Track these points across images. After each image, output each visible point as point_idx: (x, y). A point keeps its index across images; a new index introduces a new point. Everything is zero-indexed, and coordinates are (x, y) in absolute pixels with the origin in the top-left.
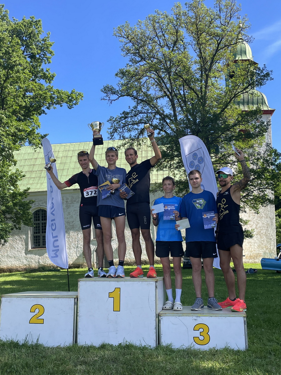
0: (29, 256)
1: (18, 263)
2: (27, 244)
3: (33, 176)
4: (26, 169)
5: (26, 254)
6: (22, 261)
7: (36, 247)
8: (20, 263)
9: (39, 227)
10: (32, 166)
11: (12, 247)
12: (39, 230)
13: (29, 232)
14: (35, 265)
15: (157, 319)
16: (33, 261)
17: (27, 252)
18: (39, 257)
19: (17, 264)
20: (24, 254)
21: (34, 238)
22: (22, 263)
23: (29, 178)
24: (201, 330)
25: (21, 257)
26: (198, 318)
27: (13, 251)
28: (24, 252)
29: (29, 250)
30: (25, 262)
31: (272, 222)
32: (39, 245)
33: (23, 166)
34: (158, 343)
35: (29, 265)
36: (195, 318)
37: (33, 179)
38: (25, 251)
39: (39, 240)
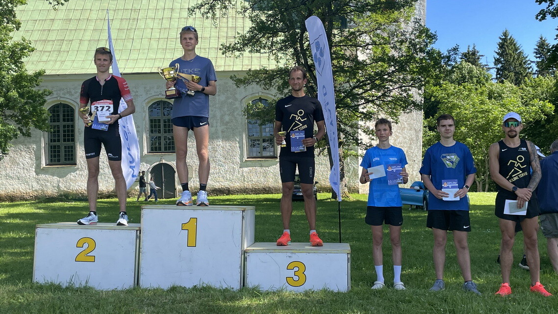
0: (42, 176)
1: (24, 188)
2: (38, 158)
3: (49, 48)
4: (35, 36)
5: (37, 174)
6: (30, 184)
7: (53, 163)
8: (27, 187)
9: (58, 131)
10: (46, 32)
11: (14, 162)
12: (59, 136)
13: (42, 140)
14: (52, 191)
15: (243, 256)
16: (49, 184)
17: (39, 170)
18: (59, 179)
19: (22, 189)
20: (35, 174)
21: (50, 149)
22: (31, 187)
23: (40, 51)
24: (296, 269)
25: (29, 178)
26: (293, 255)
27: (16, 168)
28: (34, 170)
29: (42, 168)
30: (36, 186)
31: (417, 136)
32: (59, 161)
33: (30, 31)
34: (242, 284)
35: (43, 191)
36: (289, 254)
37: (47, 54)
38: (36, 168)
39: (59, 152)
